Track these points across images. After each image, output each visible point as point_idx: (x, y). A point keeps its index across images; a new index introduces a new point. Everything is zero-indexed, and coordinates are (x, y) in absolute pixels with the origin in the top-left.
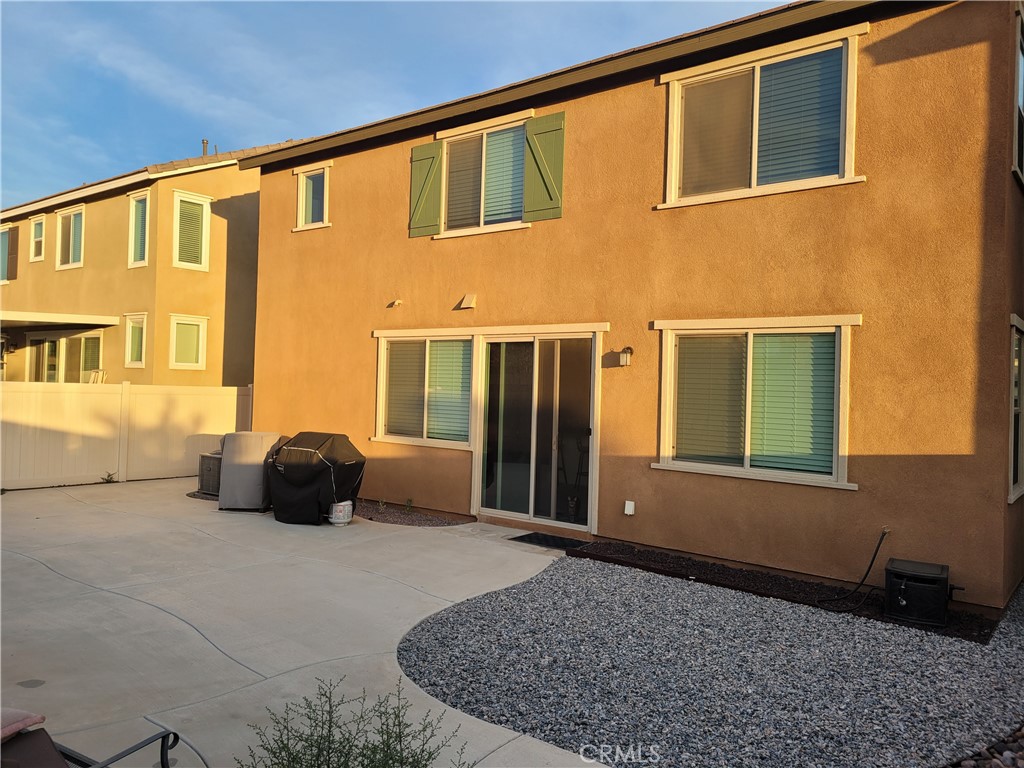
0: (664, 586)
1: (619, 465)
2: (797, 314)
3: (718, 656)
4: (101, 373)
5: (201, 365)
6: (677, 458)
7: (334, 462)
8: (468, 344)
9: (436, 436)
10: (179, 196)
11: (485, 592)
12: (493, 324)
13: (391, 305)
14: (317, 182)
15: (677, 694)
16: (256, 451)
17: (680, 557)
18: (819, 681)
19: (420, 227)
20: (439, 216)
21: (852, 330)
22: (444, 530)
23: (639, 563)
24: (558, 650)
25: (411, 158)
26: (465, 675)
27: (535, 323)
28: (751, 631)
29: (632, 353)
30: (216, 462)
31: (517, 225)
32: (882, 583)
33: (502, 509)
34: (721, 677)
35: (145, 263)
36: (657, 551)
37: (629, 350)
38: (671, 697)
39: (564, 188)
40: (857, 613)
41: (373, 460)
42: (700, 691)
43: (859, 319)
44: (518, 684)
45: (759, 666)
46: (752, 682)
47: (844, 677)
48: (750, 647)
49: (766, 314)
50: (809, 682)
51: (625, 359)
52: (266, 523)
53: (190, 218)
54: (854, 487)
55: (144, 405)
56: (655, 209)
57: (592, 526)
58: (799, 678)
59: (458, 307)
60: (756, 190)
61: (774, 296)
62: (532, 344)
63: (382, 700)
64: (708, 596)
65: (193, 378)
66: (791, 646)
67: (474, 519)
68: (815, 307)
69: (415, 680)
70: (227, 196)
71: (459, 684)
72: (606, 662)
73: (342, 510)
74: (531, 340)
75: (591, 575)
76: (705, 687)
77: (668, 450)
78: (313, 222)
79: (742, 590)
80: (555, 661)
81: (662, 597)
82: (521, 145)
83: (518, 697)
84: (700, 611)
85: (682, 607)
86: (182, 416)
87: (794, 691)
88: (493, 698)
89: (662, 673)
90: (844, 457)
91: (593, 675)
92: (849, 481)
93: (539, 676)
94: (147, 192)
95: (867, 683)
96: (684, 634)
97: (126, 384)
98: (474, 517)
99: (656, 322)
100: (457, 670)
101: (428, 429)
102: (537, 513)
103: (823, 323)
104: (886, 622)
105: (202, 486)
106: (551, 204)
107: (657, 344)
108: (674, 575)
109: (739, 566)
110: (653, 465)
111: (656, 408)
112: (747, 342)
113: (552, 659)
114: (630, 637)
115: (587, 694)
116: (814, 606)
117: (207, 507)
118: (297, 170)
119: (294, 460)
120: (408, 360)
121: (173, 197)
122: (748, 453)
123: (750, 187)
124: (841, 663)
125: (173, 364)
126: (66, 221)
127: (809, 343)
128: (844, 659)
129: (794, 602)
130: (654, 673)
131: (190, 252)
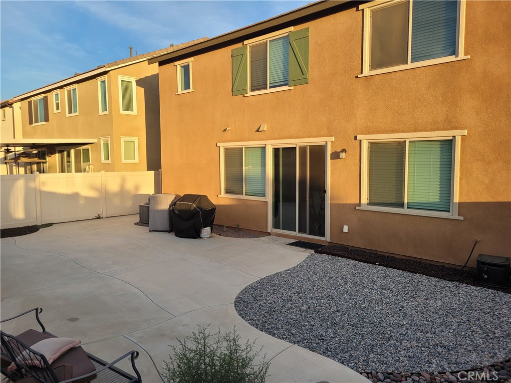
0: (363, 268)
1: (339, 208)
2: (432, 130)
3: (389, 304)
4: (91, 166)
5: (137, 160)
6: (369, 204)
7: (201, 209)
8: (263, 149)
9: (249, 194)
10: (120, 78)
11: (275, 273)
12: (275, 139)
13: (225, 130)
14: (186, 69)
15: (368, 325)
16: (165, 203)
17: (371, 253)
18: (440, 317)
19: (237, 90)
20: (247, 85)
21: (461, 138)
22: (255, 240)
23: (351, 256)
24: (310, 302)
25: (232, 55)
26: (266, 315)
27: (297, 137)
28: (406, 292)
29: (346, 152)
30: (147, 208)
31: (286, 88)
32: (475, 266)
33: (283, 229)
34: (390, 316)
35: (107, 112)
36: (360, 250)
37: (344, 151)
38: (365, 326)
39: (309, 68)
40: (461, 281)
41: (220, 206)
42: (380, 323)
43: (465, 132)
44: (291, 319)
45: (409, 310)
46: (406, 318)
47: (453, 316)
48: (405, 300)
49: (415, 130)
50: (435, 318)
51: (342, 155)
52: (171, 237)
53: (127, 89)
54: (462, 218)
55: (112, 181)
56: (357, 77)
57: (327, 238)
58: (430, 316)
59: (258, 131)
60: (410, 65)
61: (420, 121)
62: (295, 148)
63: (227, 333)
64: (385, 273)
65: (133, 167)
66: (426, 299)
67: (269, 234)
68: (442, 126)
69: (243, 317)
70: (143, 76)
71: (263, 320)
72: (334, 308)
73: (206, 231)
74: (295, 146)
75: (327, 263)
76: (382, 321)
77: (365, 200)
78: (185, 89)
79: (403, 270)
80: (309, 308)
81: (362, 274)
82: (287, 46)
83: (291, 326)
84: (381, 281)
85: (372, 279)
86: (130, 186)
87: (427, 323)
88: (280, 326)
89: (361, 314)
90: (456, 203)
91: (327, 315)
92: (459, 215)
93: (301, 315)
94: (105, 77)
95: (464, 319)
96: (372, 294)
97: (103, 172)
98: (269, 233)
99: (358, 136)
100: (262, 312)
101: (245, 191)
102: (300, 231)
103: (446, 135)
104: (476, 286)
105: (141, 219)
106: (303, 77)
107: (359, 147)
108: (368, 263)
109: (401, 257)
110: (357, 208)
111: (359, 179)
112: (405, 145)
113: (307, 306)
114: (346, 295)
115: (324, 324)
116: (439, 278)
117: (144, 230)
118: (176, 63)
119: (183, 208)
120: (234, 157)
121: (118, 78)
122: (406, 201)
123: (407, 64)
124: (452, 308)
125: (124, 161)
126: (69, 92)
127: (438, 145)
128: (453, 306)
129: (429, 276)
130: (357, 314)
131: (128, 106)
